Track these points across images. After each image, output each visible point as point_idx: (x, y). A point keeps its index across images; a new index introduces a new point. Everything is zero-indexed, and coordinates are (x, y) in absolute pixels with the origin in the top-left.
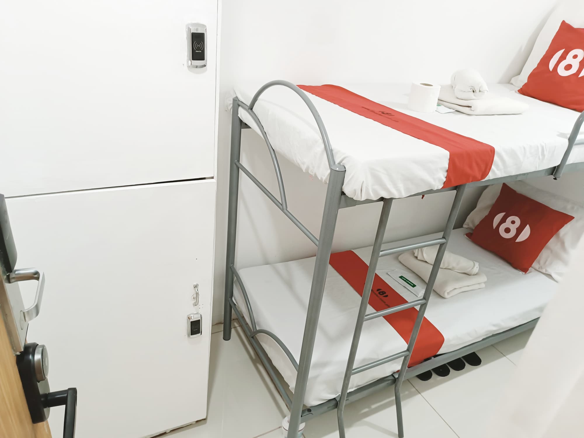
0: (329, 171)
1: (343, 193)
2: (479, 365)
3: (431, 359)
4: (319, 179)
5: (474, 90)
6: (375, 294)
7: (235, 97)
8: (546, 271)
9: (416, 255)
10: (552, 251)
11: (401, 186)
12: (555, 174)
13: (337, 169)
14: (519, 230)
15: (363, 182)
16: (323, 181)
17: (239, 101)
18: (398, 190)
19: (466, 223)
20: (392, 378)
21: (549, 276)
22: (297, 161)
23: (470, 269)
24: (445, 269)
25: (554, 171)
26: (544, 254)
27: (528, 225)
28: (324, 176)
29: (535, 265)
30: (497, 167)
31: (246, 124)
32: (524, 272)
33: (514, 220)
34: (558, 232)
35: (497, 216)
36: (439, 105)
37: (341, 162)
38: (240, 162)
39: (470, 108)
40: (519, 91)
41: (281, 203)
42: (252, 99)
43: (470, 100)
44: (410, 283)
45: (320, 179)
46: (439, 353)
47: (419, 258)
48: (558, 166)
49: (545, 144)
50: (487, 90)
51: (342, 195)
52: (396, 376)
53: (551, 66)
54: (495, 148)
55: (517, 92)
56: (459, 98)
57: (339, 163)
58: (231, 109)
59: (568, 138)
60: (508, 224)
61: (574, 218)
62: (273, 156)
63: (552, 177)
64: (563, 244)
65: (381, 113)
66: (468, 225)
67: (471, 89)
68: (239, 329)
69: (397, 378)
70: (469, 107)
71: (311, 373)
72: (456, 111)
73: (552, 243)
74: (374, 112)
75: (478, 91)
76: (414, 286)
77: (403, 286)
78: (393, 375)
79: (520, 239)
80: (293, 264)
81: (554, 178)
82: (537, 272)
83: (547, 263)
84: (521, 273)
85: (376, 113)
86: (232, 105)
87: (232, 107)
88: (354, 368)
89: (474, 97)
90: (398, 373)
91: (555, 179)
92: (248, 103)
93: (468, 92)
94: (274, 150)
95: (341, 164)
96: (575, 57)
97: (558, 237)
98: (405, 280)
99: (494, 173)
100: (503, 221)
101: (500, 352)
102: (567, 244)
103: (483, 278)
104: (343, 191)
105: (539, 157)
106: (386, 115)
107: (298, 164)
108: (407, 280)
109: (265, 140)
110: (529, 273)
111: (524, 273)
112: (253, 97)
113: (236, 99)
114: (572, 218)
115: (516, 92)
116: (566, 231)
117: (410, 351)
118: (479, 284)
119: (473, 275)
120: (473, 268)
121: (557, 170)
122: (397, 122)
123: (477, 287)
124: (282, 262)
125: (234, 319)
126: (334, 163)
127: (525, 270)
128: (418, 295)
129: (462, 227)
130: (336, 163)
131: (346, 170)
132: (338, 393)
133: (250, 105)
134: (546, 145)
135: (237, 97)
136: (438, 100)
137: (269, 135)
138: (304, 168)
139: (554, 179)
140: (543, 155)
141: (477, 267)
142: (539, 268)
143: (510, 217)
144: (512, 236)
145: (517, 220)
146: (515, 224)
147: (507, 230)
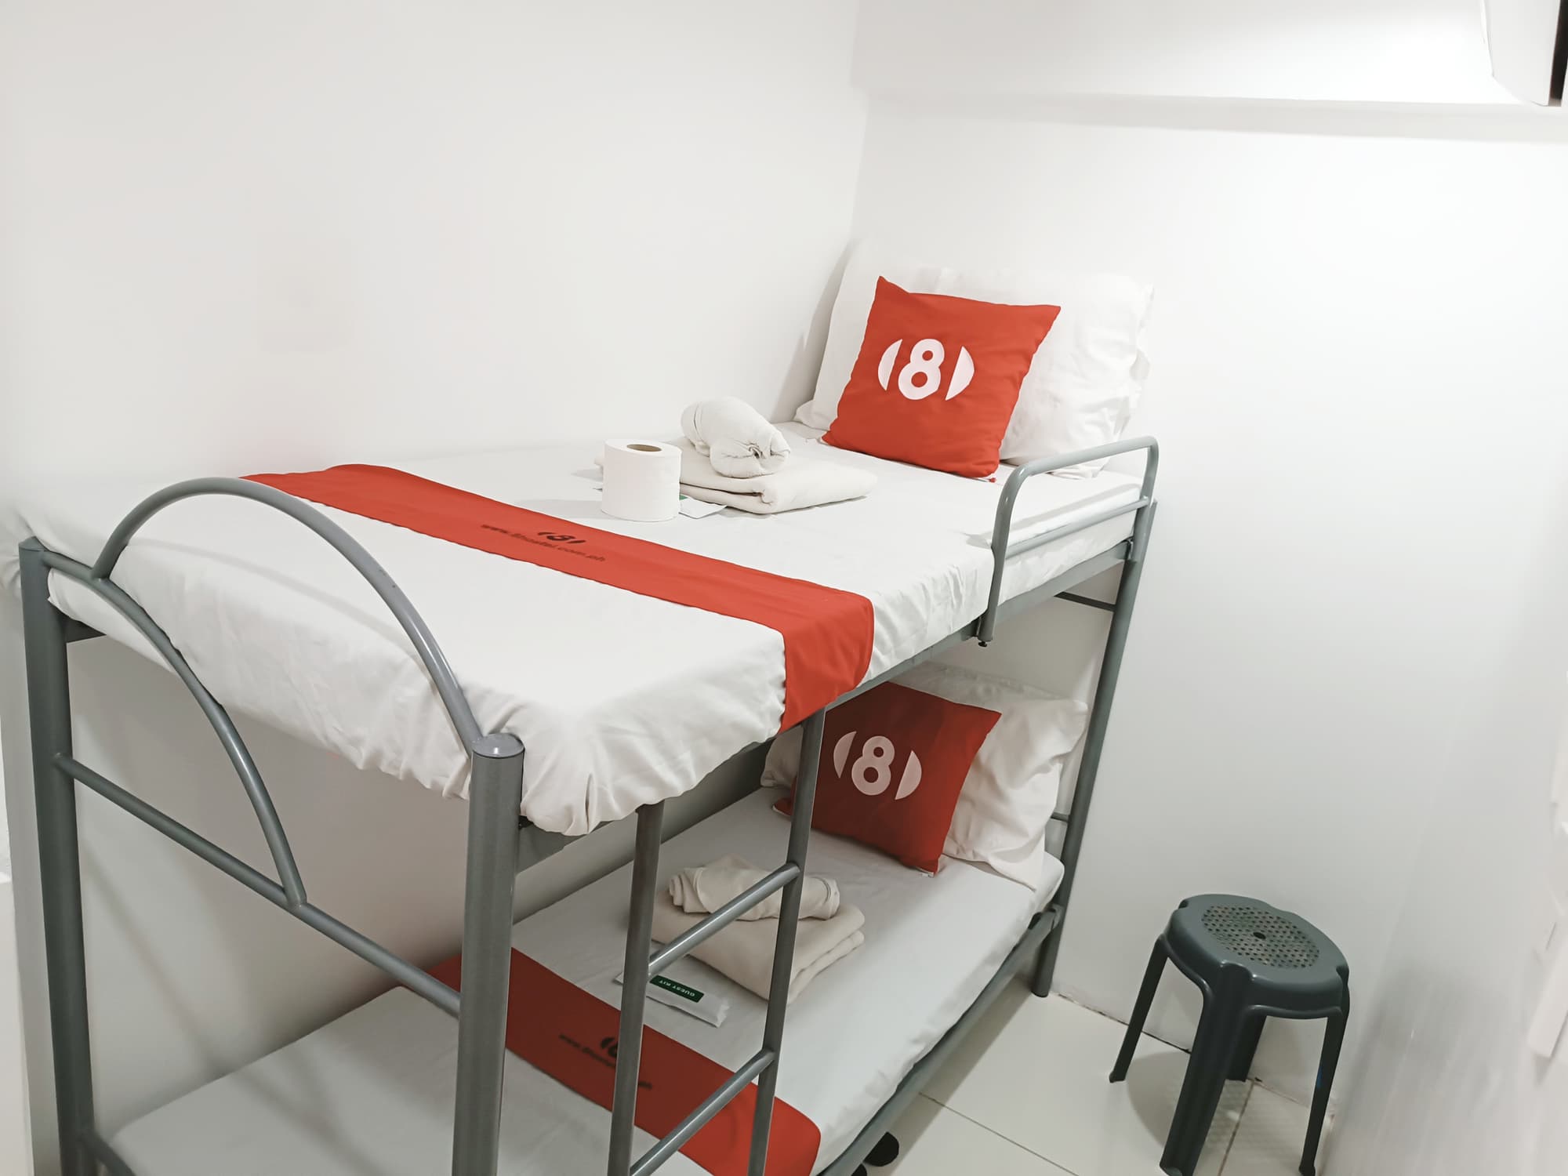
0: (462, 758)
1: (524, 822)
2: (895, 1157)
4: (424, 787)
5: (758, 453)
6: (602, 1058)
7: (27, 542)
8: (975, 854)
9: (677, 902)
10: (973, 803)
11: (687, 758)
12: (980, 633)
13: (496, 751)
14: (897, 769)
15: (590, 778)
16: (444, 793)
17: (46, 550)
18: (682, 773)
19: (765, 773)
21: (985, 866)
22: (326, 738)
23: (821, 904)
24: (761, 919)
25: (978, 628)
26: (960, 815)
27: (912, 752)
28: (447, 777)
29: (949, 846)
30: (882, 644)
31: (81, 625)
32: (931, 871)
33: (880, 746)
34: (977, 757)
35: (838, 743)
36: (681, 498)
37: (502, 724)
38: (75, 757)
39: (758, 498)
40: (824, 438)
41: (281, 885)
42: (105, 543)
43: (753, 477)
44: (684, 990)
45: (428, 786)
47: (688, 909)
48: (984, 616)
49: (957, 568)
50: (787, 450)
51: (520, 828)
53: (884, 378)
54: (871, 601)
55: (822, 441)
56: (725, 472)
57: (495, 731)
58: (14, 580)
59: (990, 546)
60: (867, 759)
61: (999, 714)
62: (224, 728)
63: (975, 640)
64: (991, 779)
65: (544, 538)
66: (773, 778)
67: (750, 450)
70: (754, 494)
72: (727, 507)
73: (971, 784)
74: (524, 538)
75: (766, 454)
76: (697, 997)
77: (668, 1006)
79: (903, 792)
80: (313, 1045)
81: (980, 641)
82: (955, 862)
83: (971, 834)
84: (925, 875)
85: (533, 541)
86: (17, 568)
87: (18, 573)
89: (762, 470)
91: (982, 644)
92: (92, 556)
93: (744, 457)
94: (220, 707)
95: (504, 730)
96: (928, 356)
97: (979, 767)
98: (669, 985)
99: (879, 663)
100: (856, 752)
101: (929, 1098)
102: (1001, 780)
103: (856, 919)
104: (522, 814)
105: (952, 601)
106: (563, 544)
107: (336, 746)
108: (673, 983)
109: (183, 677)
110: (941, 870)
111: (933, 873)
112: (109, 536)
113: (35, 546)
114: (996, 716)
115: (818, 441)
116: (992, 749)
118: (849, 937)
119: (831, 918)
120: (826, 900)
121: (982, 625)
122: (602, 559)
123: (847, 946)
124: (275, 1050)
126: (478, 729)
127: (931, 866)
128: (716, 1020)
129: (758, 786)
130: (486, 731)
131: (524, 750)
133: (99, 562)
134: (959, 571)
135: (35, 539)
136: (681, 483)
137: (196, 659)
138: (360, 758)
139: (980, 644)
140: (958, 595)
141: (836, 893)
142: (958, 852)
143: (868, 739)
144: (885, 788)
145: (885, 743)
146: (882, 757)
147: (871, 775)
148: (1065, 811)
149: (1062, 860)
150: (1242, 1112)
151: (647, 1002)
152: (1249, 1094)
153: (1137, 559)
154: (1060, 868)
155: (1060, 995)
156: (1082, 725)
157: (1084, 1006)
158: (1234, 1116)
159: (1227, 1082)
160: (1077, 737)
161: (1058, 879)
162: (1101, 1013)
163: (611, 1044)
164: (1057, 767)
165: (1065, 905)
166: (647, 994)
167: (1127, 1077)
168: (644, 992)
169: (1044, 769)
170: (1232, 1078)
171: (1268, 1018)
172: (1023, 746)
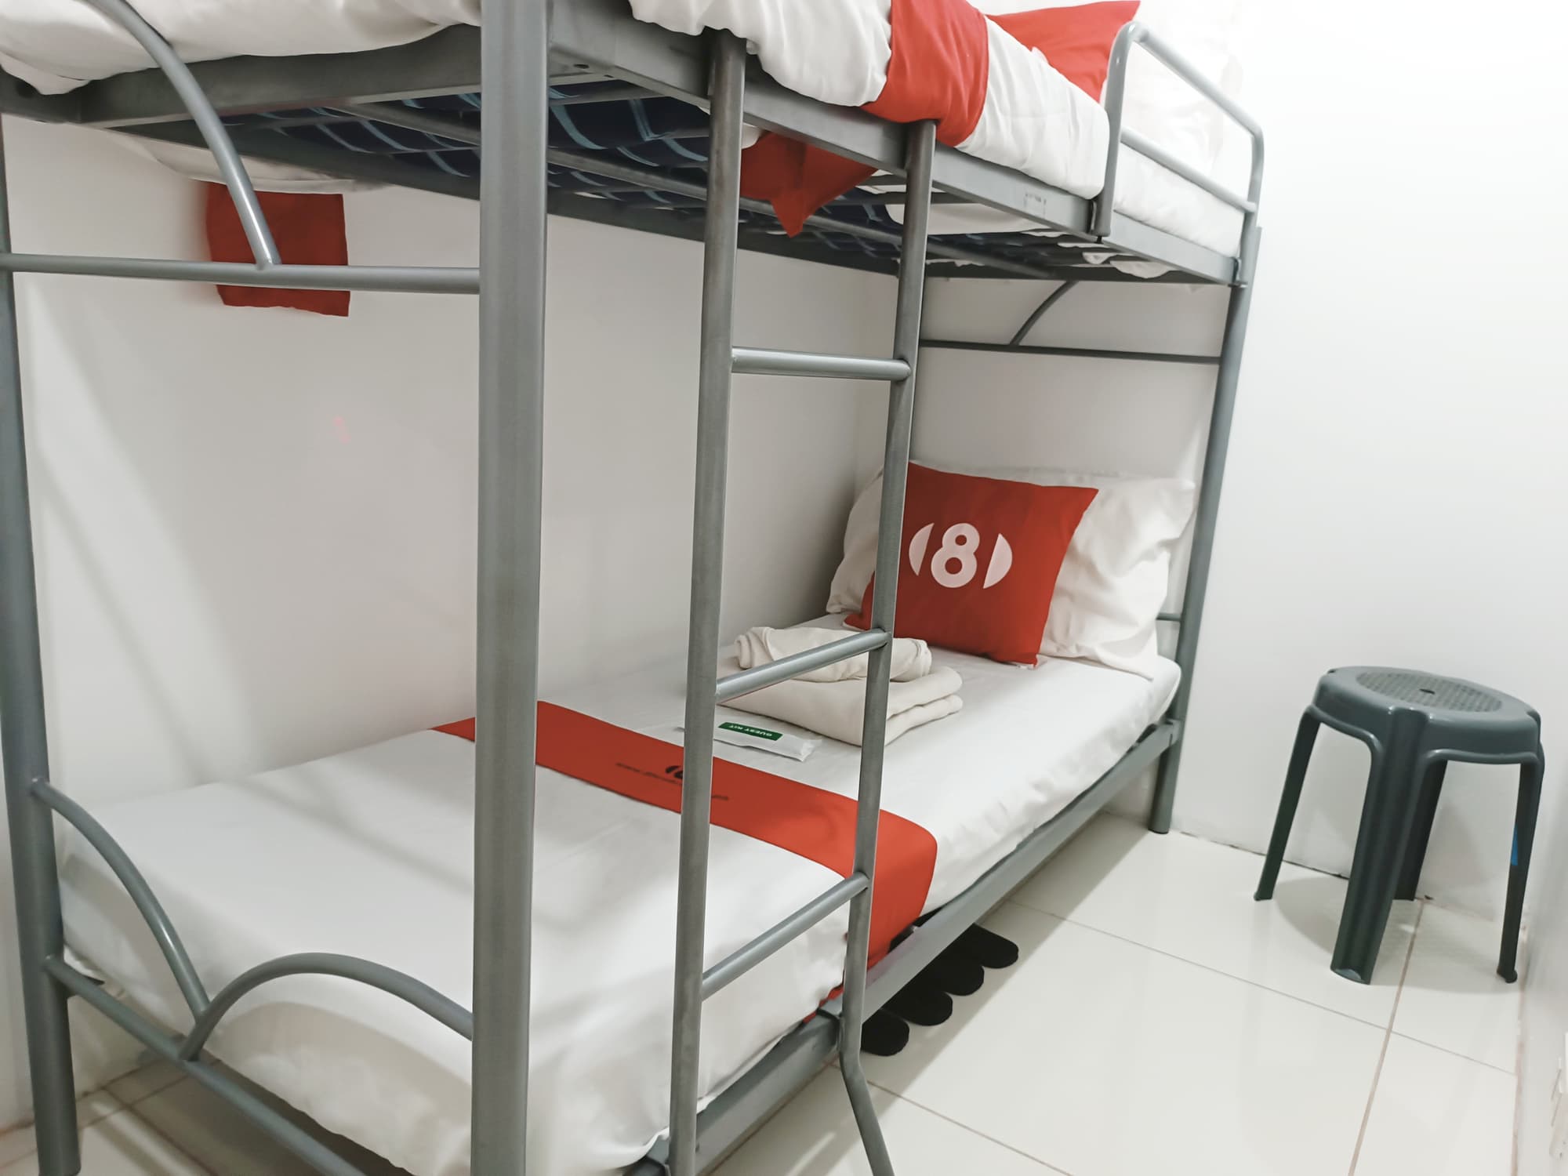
2: (1014, 962)
3: (913, 932)
6: (666, 780)
8: (1078, 648)
10: (1071, 596)
14: (983, 556)
19: (831, 599)
20: (820, 1022)
21: (1092, 660)
23: (910, 660)
26: (1058, 609)
27: (1000, 537)
29: (1046, 645)
32: (1031, 663)
33: (963, 534)
34: (1071, 544)
35: (913, 540)
44: (758, 732)
46: (929, 905)
52: (835, 1009)
60: (949, 548)
61: (1095, 491)
64: (1091, 568)
66: (841, 605)
68: (121, 1121)
69: (841, 1015)
71: (539, 1050)
73: (1067, 576)
76: (774, 737)
77: (739, 746)
78: (824, 1008)
79: (990, 580)
82: (1056, 659)
83: (1072, 630)
84: (1024, 667)
88: (705, 969)
90: (841, 996)
97: (1075, 557)
98: (741, 728)
100: (934, 544)
102: (1102, 566)
103: (952, 680)
108: (745, 727)
110: (1042, 663)
111: (1032, 665)
114: (1091, 493)
116: (1088, 534)
117: (867, 873)
118: (944, 698)
120: (917, 655)
123: (945, 708)
125: (86, 1094)
127: (1029, 660)
128: (798, 755)
129: (824, 612)
132: (653, 1129)
141: (926, 653)
142: (1058, 649)
143: (949, 527)
144: (968, 581)
145: (969, 531)
146: (967, 544)
147: (954, 566)
148: (1175, 609)
149: (1177, 661)
150: (1417, 925)
151: (715, 744)
152: (1421, 912)
153: (1246, 278)
154: (1175, 670)
155: (1183, 833)
156: (1190, 505)
157: (1212, 841)
158: (1410, 929)
159: (1395, 902)
160: (1186, 521)
161: (1174, 682)
162: (1232, 846)
163: (676, 771)
164: (1165, 556)
165: (1183, 720)
166: (715, 737)
167: (1274, 895)
168: (712, 736)
169: (1149, 556)
170: (1398, 897)
171: (1450, 763)
172: (1123, 531)
